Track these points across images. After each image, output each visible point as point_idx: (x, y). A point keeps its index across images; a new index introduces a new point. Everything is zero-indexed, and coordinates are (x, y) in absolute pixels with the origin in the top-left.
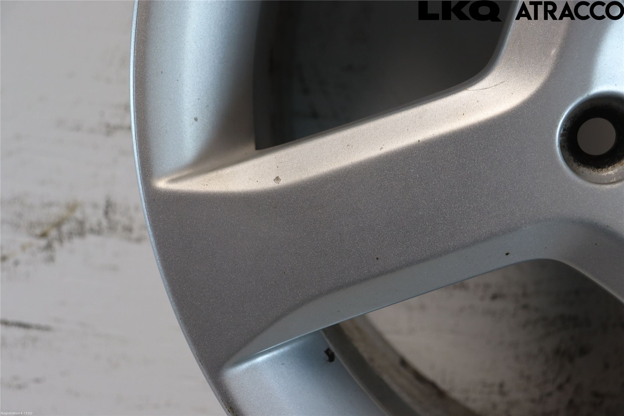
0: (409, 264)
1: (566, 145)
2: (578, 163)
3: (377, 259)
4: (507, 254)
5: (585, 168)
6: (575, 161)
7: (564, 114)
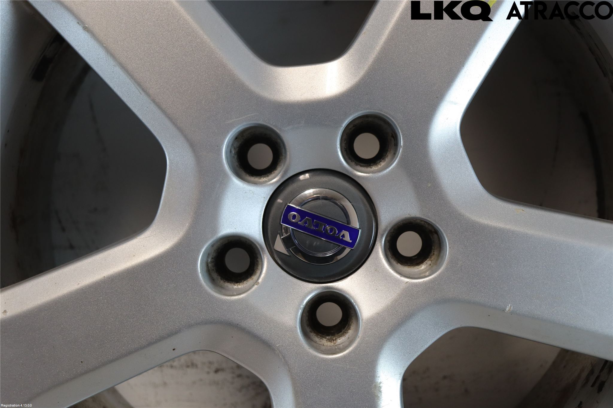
0: (104, 364)
1: (214, 269)
2: (224, 281)
3: (82, 362)
4: (174, 350)
5: (229, 284)
6: (221, 280)
7: (202, 251)
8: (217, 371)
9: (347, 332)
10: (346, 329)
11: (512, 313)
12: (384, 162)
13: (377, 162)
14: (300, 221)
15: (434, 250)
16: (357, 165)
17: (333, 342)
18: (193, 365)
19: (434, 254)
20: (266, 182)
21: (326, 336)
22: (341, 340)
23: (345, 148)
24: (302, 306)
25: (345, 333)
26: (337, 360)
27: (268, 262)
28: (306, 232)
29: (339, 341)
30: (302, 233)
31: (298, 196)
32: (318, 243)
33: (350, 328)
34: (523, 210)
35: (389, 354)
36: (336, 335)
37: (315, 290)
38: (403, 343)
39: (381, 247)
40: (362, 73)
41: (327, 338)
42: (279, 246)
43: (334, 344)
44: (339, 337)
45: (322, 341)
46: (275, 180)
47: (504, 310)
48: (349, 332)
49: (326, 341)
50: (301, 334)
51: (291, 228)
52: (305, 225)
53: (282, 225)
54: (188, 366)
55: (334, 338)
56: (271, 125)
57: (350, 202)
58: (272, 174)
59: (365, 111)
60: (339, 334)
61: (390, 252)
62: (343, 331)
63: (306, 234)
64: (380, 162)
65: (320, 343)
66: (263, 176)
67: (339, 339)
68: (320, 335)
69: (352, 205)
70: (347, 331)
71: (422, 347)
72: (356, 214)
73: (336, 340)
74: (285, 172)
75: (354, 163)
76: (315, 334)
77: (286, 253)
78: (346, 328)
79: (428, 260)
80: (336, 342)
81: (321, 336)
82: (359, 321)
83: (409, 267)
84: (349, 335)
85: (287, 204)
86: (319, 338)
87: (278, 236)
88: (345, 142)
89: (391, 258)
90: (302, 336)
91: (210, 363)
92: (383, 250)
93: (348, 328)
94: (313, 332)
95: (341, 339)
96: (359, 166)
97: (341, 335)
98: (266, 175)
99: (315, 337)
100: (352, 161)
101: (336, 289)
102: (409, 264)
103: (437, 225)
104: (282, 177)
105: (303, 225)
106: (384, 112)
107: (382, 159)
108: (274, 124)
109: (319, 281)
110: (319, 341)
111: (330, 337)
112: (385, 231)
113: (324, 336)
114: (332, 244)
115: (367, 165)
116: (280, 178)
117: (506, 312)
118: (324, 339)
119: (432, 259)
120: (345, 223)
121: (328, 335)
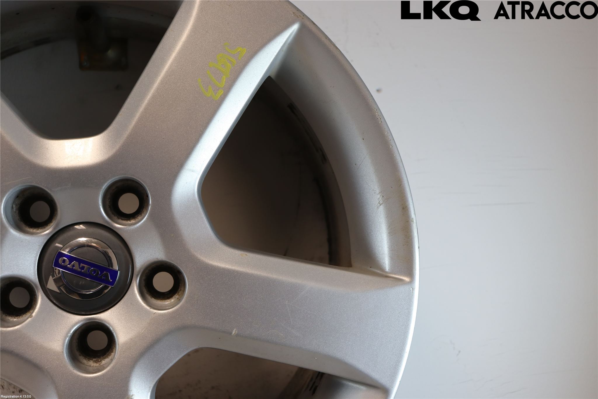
9: (110, 355)
11: (237, 335)
12: (141, 216)
13: (135, 217)
14: (69, 264)
15: (181, 286)
16: (119, 219)
17: (98, 363)
19: (181, 290)
20: (41, 233)
22: (105, 361)
23: (109, 205)
24: (69, 335)
26: (97, 378)
27: (42, 298)
28: (73, 273)
29: (103, 362)
30: (70, 275)
31: (68, 244)
32: (83, 283)
33: (113, 351)
34: (246, 255)
36: (102, 357)
37: (81, 321)
38: (151, 363)
39: (136, 285)
40: (118, 146)
41: (94, 359)
42: (52, 285)
43: (99, 365)
44: (104, 359)
45: (89, 362)
46: (48, 231)
47: (231, 333)
49: (92, 363)
50: (67, 357)
51: (61, 270)
52: (73, 267)
53: (54, 268)
55: (100, 360)
56: (43, 186)
57: (111, 249)
58: (48, 226)
59: (121, 176)
60: (104, 357)
61: (146, 289)
62: (107, 354)
63: (73, 275)
64: (137, 217)
65: (87, 364)
66: (40, 228)
67: (104, 361)
68: (88, 357)
69: (113, 251)
70: (111, 353)
71: (168, 365)
72: (115, 258)
73: (101, 361)
74: (57, 225)
75: (116, 217)
76: (83, 357)
77: (58, 291)
78: (109, 351)
79: (176, 294)
80: (101, 363)
81: (88, 359)
82: (116, 345)
83: (162, 300)
84: (112, 357)
85: (58, 250)
86: (87, 360)
87: (51, 277)
88: (109, 200)
89: (146, 294)
90: (68, 359)
92: (138, 287)
93: (111, 351)
94: (82, 355)
96: (120, 219)
98: (43, 227)
99: (84, 359)
100: (114, 216)
101: (99, 319)
102: (161, 298)
103: (179, 267)
104: (54, 229)
105: (71, 267)
106: (136, 177)
107: (139, 214)
108: (45, 186)
109: (85, 313)
110: (87, 362)
112: (139, 271)
113: (91, 358)
114: (95, 283)
115: (127, 219)
116: (52, 230)
117: (232, 335)
118: (91, 361)
119: (180, 294)
120: (107, 266)
121: (95, 358)
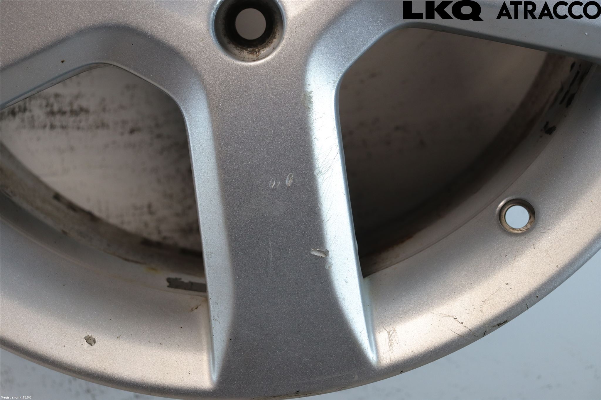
4: (63, 62)
8: (132, 131)
9: (272, 42)
10: (271, 39)
17: (255, 54)
18: (103, 125)
21: (247, 48)
25: (270, 42)
26: (259, 67)
29: (263, 53)
33: (276, 37)
35: (320, 58)
36: (259, 46)
38: (336, 45)
41: (249, 49)
43: (257, 56)
44: (263, 48)
45: (243, 53)
48: (274, 42)
49: (247, 54)
54: (97, 127)
55: (257, 50)
60: (262, 45)
62: (267, 41)
65: (240, 56)
67: (263, 51)
68: (240, 46)
70: (272, 40)
71: (359, 49)
73: (259, 51)
76: (234, 46)
78: (270, 37)
80: (259, 54)
81: (241, 48)
82: (284, 20)
86: (239, 50)
91: (124, 122)
93: (272, 36)
94: (232, 43)
95: (265, 50)
97: (265, 45)
99: (235, 49)
110: (239, 53)
111: (252, 48)
113: (244, 48)
118: (245, 51)
121: (250, 47)
